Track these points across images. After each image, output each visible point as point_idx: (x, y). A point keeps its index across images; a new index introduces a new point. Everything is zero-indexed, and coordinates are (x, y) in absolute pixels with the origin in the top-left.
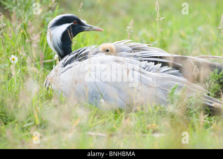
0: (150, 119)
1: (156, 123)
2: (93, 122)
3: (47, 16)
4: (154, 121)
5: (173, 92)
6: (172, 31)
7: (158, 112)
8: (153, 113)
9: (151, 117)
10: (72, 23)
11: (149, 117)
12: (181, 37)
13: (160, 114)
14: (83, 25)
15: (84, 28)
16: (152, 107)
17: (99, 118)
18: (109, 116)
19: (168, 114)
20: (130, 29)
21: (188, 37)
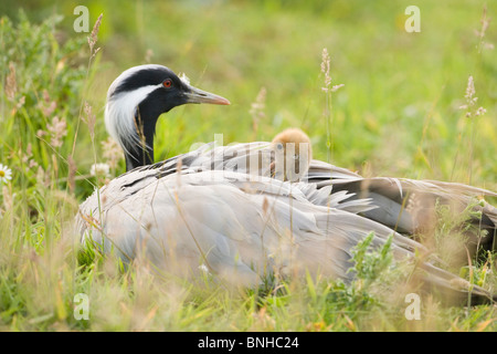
0: (312, 310)
1: (325, 320)
2: (183, 316)
3: (74, 78)
4: (321, 317)
5: (363, 252)
6: (347, 114)
7: (329, 295)
8: (319, 297)
9: (313, 305)
10: (160, 86)
11: (309, 305)
12: (367, 128)
13: (334, 301)
14: (186, 89)
15: (186, 97)
16: (315, 283)
17: (196, 307)
18: (219, 302)
19: (351, 299)
20: (258, 110)
21: (383, 130)
